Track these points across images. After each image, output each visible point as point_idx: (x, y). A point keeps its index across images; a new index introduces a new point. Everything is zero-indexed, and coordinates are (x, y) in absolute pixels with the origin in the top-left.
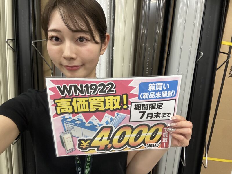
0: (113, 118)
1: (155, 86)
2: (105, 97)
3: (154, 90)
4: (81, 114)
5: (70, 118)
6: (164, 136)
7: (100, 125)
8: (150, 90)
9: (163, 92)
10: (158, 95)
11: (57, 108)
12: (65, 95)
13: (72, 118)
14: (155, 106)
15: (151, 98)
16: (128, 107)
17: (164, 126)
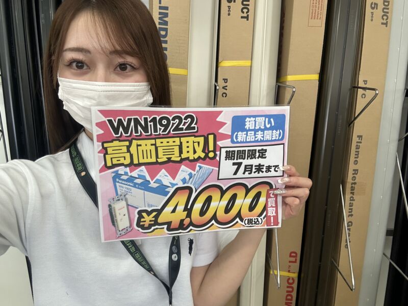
0: (193, 173)
1: (254, 122)
2: (181, 138)
3: (253, 128)
4: (143, 168)
5: (126, 174)
6: (269, 205)
7: (173, 185)
8: (248, 129)
9: (265, 132)
10: (259, 136)
11: (106, 156)
12: (119, 135)
13: (130, 174)
14: (256, 154)
15: (249, 140)
16: (215, 155)
17: (269, 188)
